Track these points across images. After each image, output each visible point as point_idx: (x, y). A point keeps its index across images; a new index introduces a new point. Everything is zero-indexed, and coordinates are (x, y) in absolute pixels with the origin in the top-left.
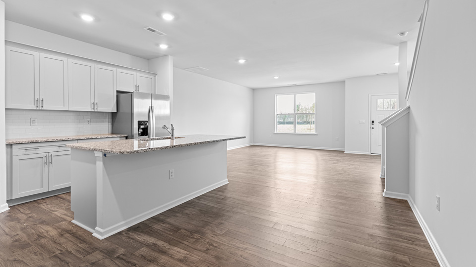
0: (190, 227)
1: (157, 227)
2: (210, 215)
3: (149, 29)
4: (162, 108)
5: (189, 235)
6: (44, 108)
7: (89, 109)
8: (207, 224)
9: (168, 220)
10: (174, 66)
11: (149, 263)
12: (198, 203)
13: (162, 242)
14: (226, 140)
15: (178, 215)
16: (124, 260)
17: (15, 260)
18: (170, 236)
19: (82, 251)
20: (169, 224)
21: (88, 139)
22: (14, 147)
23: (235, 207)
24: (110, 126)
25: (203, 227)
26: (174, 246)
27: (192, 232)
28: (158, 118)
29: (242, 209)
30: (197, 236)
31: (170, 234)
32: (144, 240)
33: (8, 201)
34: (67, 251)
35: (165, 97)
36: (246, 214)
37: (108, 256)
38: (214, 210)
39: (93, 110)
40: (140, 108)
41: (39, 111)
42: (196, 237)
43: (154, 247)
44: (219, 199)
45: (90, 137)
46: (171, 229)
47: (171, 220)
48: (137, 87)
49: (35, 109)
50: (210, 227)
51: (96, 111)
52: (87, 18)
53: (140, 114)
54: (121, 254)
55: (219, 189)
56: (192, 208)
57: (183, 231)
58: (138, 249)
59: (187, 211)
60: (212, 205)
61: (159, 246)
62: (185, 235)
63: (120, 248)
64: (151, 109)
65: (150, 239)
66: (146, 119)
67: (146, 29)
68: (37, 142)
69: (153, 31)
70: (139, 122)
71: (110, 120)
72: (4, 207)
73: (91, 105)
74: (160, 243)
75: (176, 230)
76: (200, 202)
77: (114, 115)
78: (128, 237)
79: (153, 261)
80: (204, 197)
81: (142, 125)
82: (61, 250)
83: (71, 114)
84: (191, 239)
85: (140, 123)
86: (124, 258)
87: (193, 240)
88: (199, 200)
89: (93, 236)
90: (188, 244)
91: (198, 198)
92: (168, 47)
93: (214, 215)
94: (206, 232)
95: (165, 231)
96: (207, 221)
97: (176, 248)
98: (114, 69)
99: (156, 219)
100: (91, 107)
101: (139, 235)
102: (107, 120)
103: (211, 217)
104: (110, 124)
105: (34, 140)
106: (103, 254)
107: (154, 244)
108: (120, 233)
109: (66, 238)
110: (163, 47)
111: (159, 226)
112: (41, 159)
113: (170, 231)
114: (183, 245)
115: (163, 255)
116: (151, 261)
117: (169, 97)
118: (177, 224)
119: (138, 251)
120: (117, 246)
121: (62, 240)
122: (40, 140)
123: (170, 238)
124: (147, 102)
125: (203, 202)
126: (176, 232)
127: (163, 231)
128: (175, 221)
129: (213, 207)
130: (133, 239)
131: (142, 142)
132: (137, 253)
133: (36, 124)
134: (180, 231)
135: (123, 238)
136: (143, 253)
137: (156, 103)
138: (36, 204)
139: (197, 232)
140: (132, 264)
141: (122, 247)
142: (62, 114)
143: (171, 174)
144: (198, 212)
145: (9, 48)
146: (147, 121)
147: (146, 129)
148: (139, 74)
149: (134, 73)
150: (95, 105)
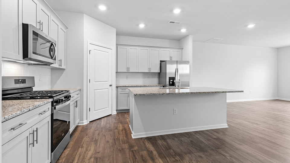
0: (178, 150)
1: (160, 142)
2: (196, 147)
3: (171, 22)
4: (184, 69)
5: (173, 155)
7: (147, 71)
8: (190, 152)
9: (168, 140)
10: (193, 41)
11: (142, 161)
12: (194, 135)
13: (156, 152)
14: (226, 92)
15: (176, 139)
16: (134, 154)
17: (104, 135)
18: (162, 151)
19: (123, 141)
20: (167, 143)
21: (145, 86)
22: (118, 88)
23: (220, 148)
24: (158, 80)
25: (186, 154)
26: (160, 158)
27: (177, 154)
28: (181, 76)
29: (226, 152)
30: (178, 158)
31: (163, 149)
32: (149, 147)
33: (116, 110)
34: (119, 138)
35: (187, 62)
36: (228, 158)
37: (130, 148)
38: (202, 145)
39: (149, 72)
40: (170, 70)
41: (129, 73)
42: (176, 159)
43: (150, 153)
44: (212, 137)
45: (146, 85)
46: (166, 146)
47: (169, 141)
48: (171, 57)
49: (127, 72)
50: (190, 156)
52: (142, 26)
53: (170, 73)
54: (135, 150)
55: (216, 130)
56: (188, 138)
57: (172, 151)
58: (143, 150)
59: (182, 139)
60: (203, 140)
61: (153, 154)
62: (171, 154)
63: (136, 146)
64: (177, 70)
65: (152, 147)
66: (174, 76)
67: (169, 22)
68: (125, 86)
69: (173, 22)
70: (169, 78)
71: (158, 77)
72: (115, 112)
74: (155, 153)
75: (168, 148)
76: (195, 135)
77: (159, 74)
78: (143, 142)
79: (145, 161)
80: (201, 132)
81: (171, 79)
82: (118, 137)
83: (141, 74)
84: (173, 158)
85: (170, 78)
86: (135, 152)
87: (174, 159)
88: (196, 134)
89: (131, 136)
90: (168, 161)
91: (196, 132)
92: (187, 30)
93: (199, 148)
94: (186, 158)
95: (162, 146)
96: (191, 150)
97: (160, 160)
98: (159, 49)
99: (162, 137)
101: (149, 143)
102: (157, 77)
103: (196, 149)
104: (158, 79)
105: (124, 85)
106: (128, 146)
107: (152, 152)
108: (141, 138)
109: (123, 132)
110: (183, 31)
111: (161, 142)
112: (127, 94)
113: (164, 148)
114: (166, 160)
115: (151, 160)
116: (143, 161)
117: (189, 62)
118: (171, 144)
119: (142, 152)
120: (136, 145)
121: (121, 133)
122: (127, 86)
123: (162, 152)
124: (175, 66)
125: (198, 136)
126: (168, 149)
127: (161, 146)
128: (171, 142)
129: (203, 142)
130: (144, 144)
131: (171, 89)
132: (141, 153)
133: (128, 78)
134: (169, 150)
135: (141, 141)
136: (143, 154)
137: (180, 67)
138: (124, 114)
139: (180, 155)
140: (135, 158)
141: (137, 146)
143: (174, 111)
144: (190, 141)
145: (119, 47)
146: (174, 77)
147: (173, 82)
148: (172, 50)
149: (169, 50)
150: (149, 69)
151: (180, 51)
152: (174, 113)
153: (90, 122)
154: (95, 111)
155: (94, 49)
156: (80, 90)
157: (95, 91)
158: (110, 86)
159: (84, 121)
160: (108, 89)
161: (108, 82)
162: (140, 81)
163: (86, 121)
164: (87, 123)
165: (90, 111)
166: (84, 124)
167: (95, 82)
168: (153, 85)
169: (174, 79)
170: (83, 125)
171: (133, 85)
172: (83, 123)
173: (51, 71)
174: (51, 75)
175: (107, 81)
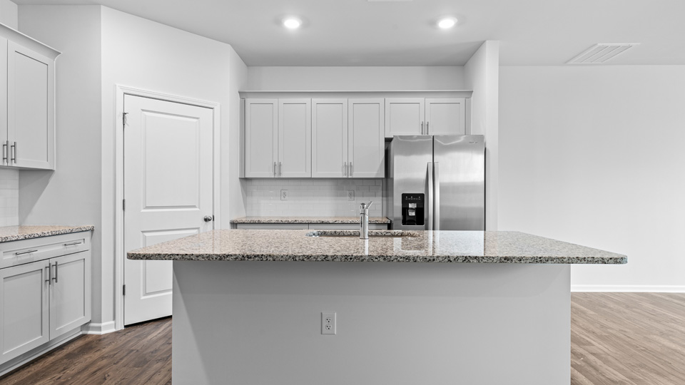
6: (283, 176)
7: (340, 174)
22: (239, 227)
39: (344, 177)
40: (409, 171)
41: (281, 182)
49: (273, 177)
51: (350, 177)
52: (292, 24)
53: (406, 183)
64: (432, 172)
66: (421, 191)
70: (404, 195)
71: (385, 192)
73: (343, 167)
77: (383, 182)
81: (412, 202)
83: (327, 183)
85: (406, 198)
92: (459, 24)
98: (380, 100)
100: (342, 171)
102: (380, 192)
133: (286, 197)
142: (303, 183)
143: (325, 323)
145: (249, 101)
146: (423, 195)
147: (420, 211)
148: (430, 100)
149: (420, 99)
150: (349, 167)
151: (461, 100)
152: (325, 330)
153: (125, 326)
154: (146, 294)
155: (143, 110)
156: (92, 230)
157: (146, 234)
158: (206, 220)
159: (103, 324)
160: (198, 228)
161: (197, 209)
162: (324, 207)
163: (113, 322)
164: (114, 330)
165: (124, 294)
166: (103, 332)
167: (147, 208)
168: (350, 221)
169: (420, 199)
170: (100, 336)
171: (284, 220)
172: (99, 329)
173: (19, 176)
174: (20, 188)
175: (194, 207)
